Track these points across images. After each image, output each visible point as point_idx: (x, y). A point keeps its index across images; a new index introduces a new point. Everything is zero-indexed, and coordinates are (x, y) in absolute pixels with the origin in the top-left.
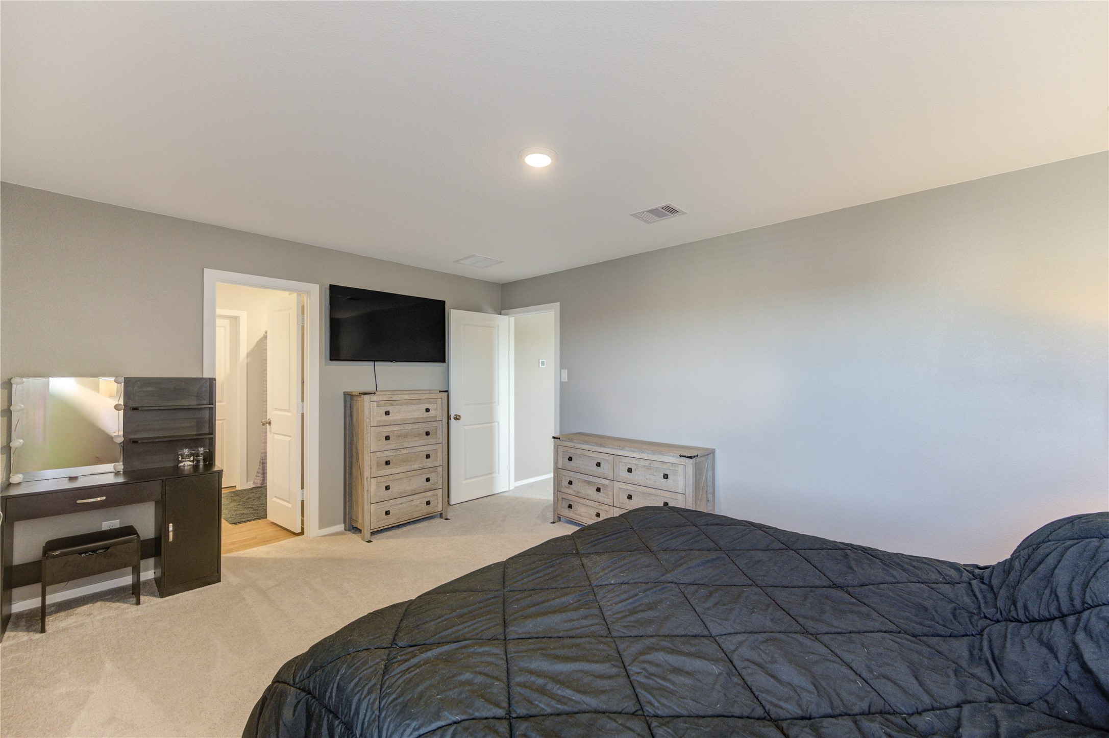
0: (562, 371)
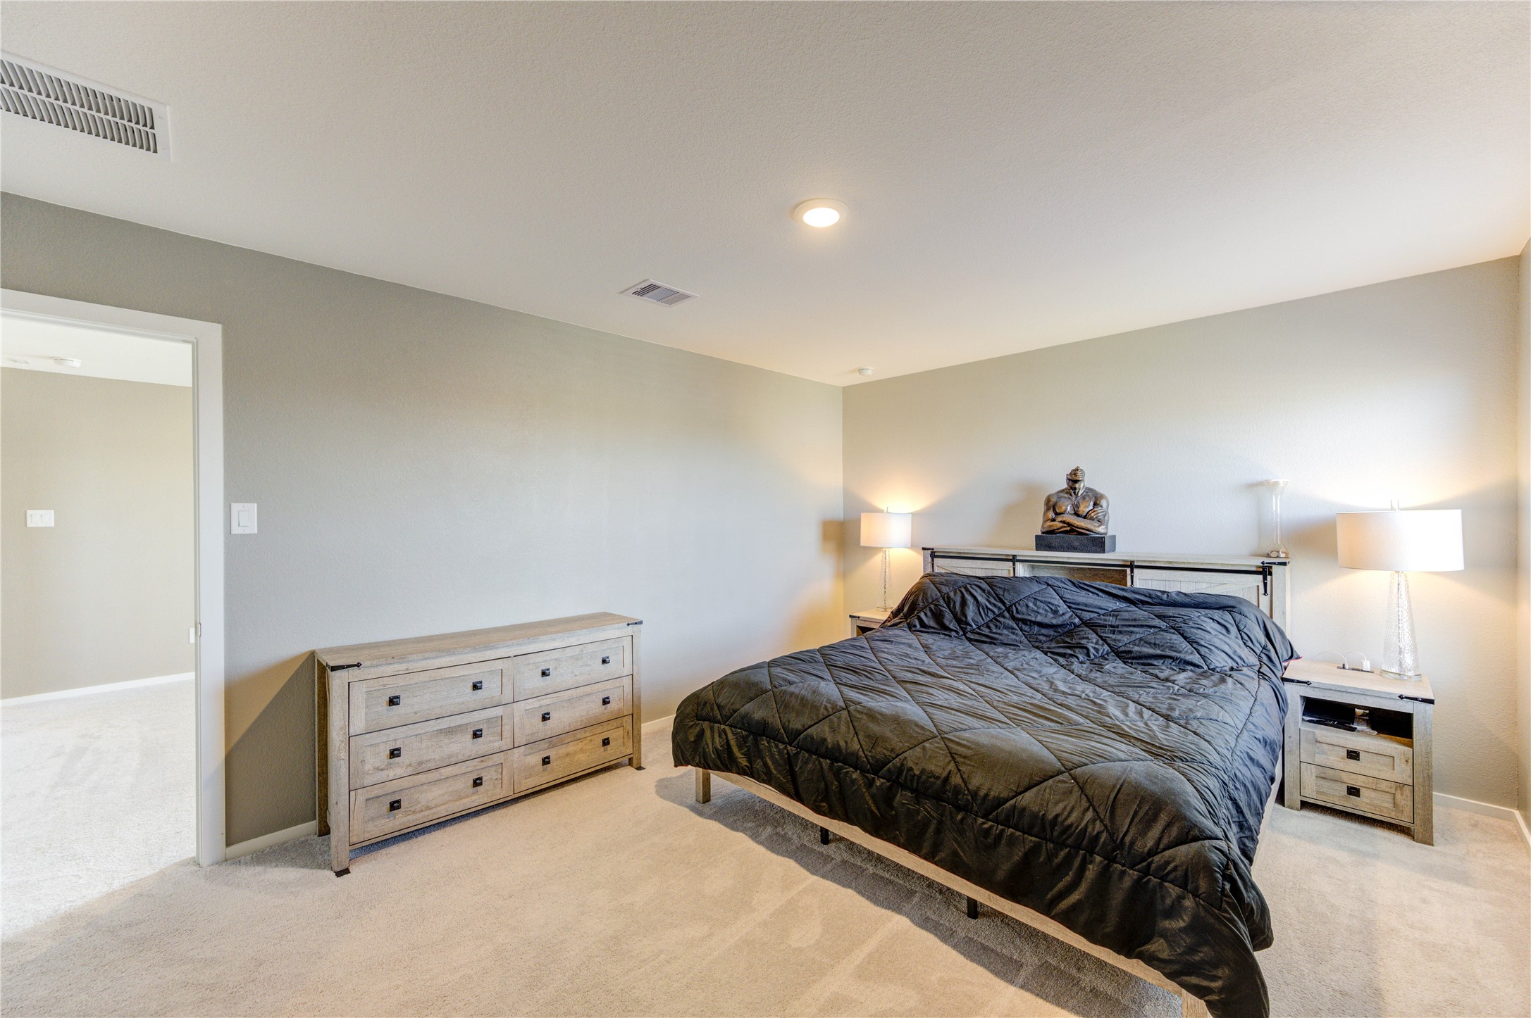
0: (236, 507)
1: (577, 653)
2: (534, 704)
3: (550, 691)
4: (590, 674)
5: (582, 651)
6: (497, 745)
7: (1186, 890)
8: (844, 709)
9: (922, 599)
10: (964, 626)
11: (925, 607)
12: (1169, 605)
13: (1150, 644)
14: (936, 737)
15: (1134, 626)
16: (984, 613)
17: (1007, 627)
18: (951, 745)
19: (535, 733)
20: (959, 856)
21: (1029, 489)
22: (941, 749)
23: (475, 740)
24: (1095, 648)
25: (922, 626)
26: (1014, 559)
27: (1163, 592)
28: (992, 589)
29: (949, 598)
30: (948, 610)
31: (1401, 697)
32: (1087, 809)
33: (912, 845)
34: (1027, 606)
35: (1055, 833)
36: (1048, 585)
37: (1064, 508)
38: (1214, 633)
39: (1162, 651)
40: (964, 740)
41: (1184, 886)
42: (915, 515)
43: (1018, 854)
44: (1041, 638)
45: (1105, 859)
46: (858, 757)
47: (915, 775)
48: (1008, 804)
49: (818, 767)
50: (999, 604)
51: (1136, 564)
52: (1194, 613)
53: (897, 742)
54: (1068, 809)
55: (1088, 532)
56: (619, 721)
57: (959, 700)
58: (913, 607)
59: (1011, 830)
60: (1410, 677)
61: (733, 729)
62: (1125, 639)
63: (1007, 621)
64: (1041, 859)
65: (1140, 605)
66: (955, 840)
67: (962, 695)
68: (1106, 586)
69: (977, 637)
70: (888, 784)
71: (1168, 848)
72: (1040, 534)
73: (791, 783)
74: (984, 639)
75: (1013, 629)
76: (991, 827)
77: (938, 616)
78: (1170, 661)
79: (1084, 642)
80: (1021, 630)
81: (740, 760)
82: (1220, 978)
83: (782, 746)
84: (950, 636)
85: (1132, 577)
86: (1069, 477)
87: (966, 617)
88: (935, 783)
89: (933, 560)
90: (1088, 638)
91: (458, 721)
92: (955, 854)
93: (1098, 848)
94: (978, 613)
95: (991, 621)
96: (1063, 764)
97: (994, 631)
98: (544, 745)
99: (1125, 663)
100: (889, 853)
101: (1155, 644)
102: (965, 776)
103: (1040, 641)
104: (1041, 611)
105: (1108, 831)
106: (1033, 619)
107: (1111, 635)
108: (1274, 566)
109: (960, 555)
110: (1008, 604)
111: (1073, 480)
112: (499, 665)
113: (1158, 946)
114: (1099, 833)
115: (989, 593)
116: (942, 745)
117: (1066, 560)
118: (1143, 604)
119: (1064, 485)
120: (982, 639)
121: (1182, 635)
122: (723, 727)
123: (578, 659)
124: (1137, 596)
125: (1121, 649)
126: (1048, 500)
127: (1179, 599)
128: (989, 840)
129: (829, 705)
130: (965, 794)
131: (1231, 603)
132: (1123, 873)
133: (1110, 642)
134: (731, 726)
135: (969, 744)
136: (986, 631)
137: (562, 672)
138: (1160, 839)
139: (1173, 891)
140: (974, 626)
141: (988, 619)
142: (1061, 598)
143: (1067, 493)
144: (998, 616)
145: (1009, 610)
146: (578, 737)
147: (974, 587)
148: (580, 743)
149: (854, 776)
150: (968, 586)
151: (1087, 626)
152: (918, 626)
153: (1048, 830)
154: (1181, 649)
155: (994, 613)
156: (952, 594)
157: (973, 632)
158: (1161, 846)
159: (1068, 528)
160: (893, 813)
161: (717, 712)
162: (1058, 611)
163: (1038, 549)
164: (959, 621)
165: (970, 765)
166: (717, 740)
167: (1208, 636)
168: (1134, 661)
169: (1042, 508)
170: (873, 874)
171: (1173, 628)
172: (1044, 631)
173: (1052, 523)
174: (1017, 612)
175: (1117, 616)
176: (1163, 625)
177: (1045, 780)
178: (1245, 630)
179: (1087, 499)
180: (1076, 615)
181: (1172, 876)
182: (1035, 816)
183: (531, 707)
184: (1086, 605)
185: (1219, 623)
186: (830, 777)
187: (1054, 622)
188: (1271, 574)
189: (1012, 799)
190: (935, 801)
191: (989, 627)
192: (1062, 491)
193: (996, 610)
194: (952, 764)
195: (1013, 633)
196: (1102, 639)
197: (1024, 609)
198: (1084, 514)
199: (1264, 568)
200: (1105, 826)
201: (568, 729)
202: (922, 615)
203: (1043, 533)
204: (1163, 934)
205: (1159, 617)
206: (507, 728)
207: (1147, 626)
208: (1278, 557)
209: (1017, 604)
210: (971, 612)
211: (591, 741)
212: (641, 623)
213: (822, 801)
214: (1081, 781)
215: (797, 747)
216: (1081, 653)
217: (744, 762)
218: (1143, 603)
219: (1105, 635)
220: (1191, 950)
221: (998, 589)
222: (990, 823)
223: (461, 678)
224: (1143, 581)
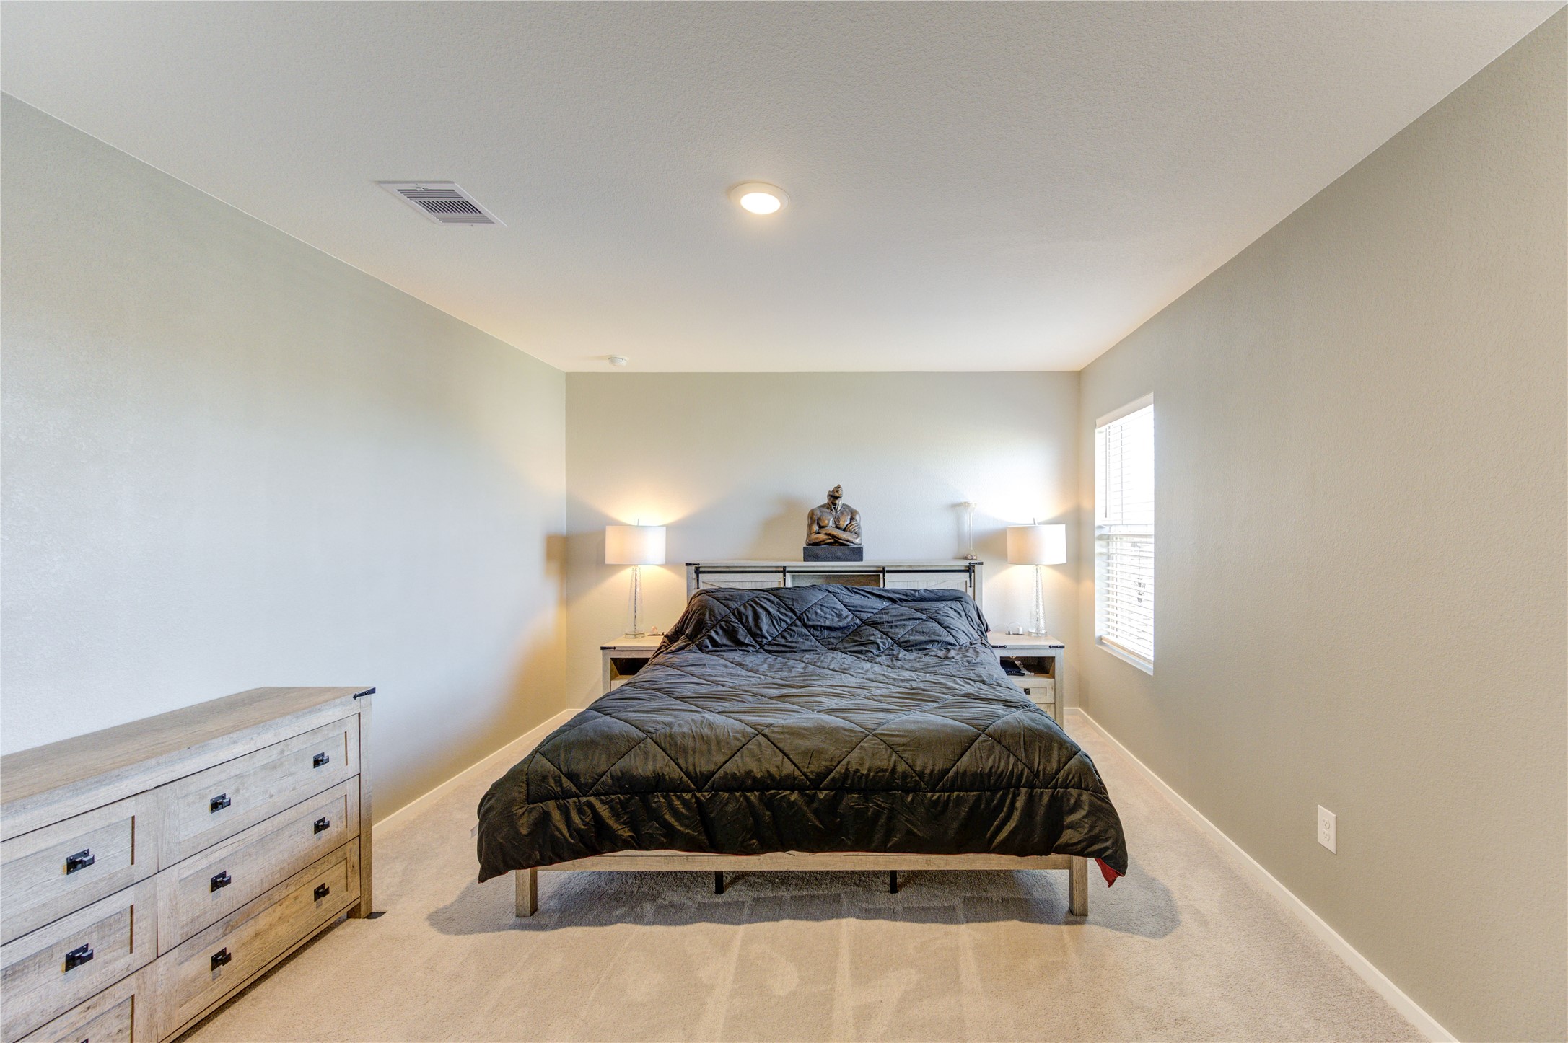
1: (273, 758)
2: (200, 863)
3: (227, 833)
4: (294, 789)
5: (282, 752)
6: (124, 961)
7: (1081, 788)
8: (757, 735)
9: (710, 618)
10: (760, 640)
11: (715, 626)
12: (920, 601)
13: (919, 632)
14: (868, 735)
15: (904, 620)
16: (778, 624)
17: (801, 635)
18: (885, 738)
19: (198, 917)
20: (914, 834)
21: (790, 505)
22: (879, 744)
23: (71, 972)
24: (882, 642)
25: (713, 646)
26: (784, 571)
27: (915, 591)
28: (781, 600)
29: (739, 612)
30: (741, 626)
31: (1050, 647)
32: (1009, 757)
33: (863, 843)
34: (816, 612)
35: (992, 782)
36: (829, 592)
37: (827, 522)
38: (956, 618)
39: (929, 637)
40: (894, 731)
41: (1079, 787)
42: (670, 528)
43: (965, 810)
44: (832, 640)
45: (1029, 788)
46: (795, 778)
47: (863, 775)
48: (951, 774)
49: (745, 803)
50: (791, 614)
51: (886, 569)
52: (940, 605)
53: (832, 750)
54: (997, 760)
55: (848, 543)
56: (340, 853)
57: (844, 702)
58: (700, 626)
59: (956, 793)
60: (1042, 634)
61: (603, 798)
62: (902, 631)
63: (800, 629)
64: (982, 807)
65: (900, 603)
66: (907, 820)
67: (843, 697)
68: (873, 589)
69: (775, 648)
70: (833, 793)
71: (1065, 764)
72: (805, 545)
73: (703, 834)
74: (782, 649)
75: (807, 635)
76: (939, 797)
77: (731, 634)
78: (937, 643)
79: (872, 638)
80: (813, 636)
81: (620, 832)
82: (1110, 837)
83: (687, 796)
84: (748, 651)
85: (884, 580)
86: (831, 494)
87: (761, 630)
88: (883, 776)
89: (698, 576)
90: (873, 635)
91: (33, 945)
92: (909, 832)
93: (1023, 781)
94: (771, 624)
95: (785, 630)
96: (977, 729)
97: (790, 640)
98: (215, 933)
99: (906, 650)
100: (823, 865)
101: (923, 632)
102: (910, 761)
103: (833, 644)
104: (828, 616)
105: (1027, 767)
106: (823, 624)
107: (890, 630)
108: (976, 566)
109: (728, 570)
110: (798, 613)
111: (834, 497)
112: (128, 809)
113: (1068, 836)
114: (1023, 770)
115: (779, 604)
116: (878, 741)
117: (831, 569)
118: (901, 602)
119: (825, 500)
120: (783, 649)
121: (938, 623)
122: (584, 799)
123: (275, 768)
124: (898, 596)
125: (902, 640)
126: (812, 514)
127: (926, 594)
128: (939, 809)
129: (739, 736)
130: (912, 777)
131: (959, 595)
132: (1042, 793)
133: (891, 635)
134: (597, 795)
135: (902, 733)
136: (782, 641)
137: (247, 795)
138: (1059, 761)
139: (1074, 792)
140: (770, 638)
141: (782, 629)
142: (841, 602)
143: (828, 508)
144: (791, 625)
145: (799, 618)
146: (277, 897)
147: (762, 599)
148: (279, 909)
149: (793, 798)
150: (756, 599)
151: (868, 625)
152: (710, 647)
153: (986, 781)
154: (940, 634)
155: (786, 622)
156: (742, 609)
157: (769, 644)
158: (1062, 765)
159: (832, 540)
160: (839, 820)
161: (567, 783)
162: (842, 614)
163: (805, 560)
164: (754, 635)
165: (910, 750)
166: (576, 819)
167: (953, 621)
168: (913, 648)
169: (806, 522)
170: (792, 897)
171: (930, 618)
172: (833, 634)
173: (818, 536)
174: (808, 619)
175: (888, 613)
176: (924, 616)
177: (972, 744)
178: (970, 614)
179: (845, 514)
180: (856, 616)
181: (1072, 783)
182: (974, 775)
183: (192, 872)
184: (862, 607)
185: (955, 610)
186: (761, 808)
187: (841, 624)
188: (974, 571)
189: (953, 767)
190: (884, 793)
191: (784, 637)
192: (823, 506)
193: (788, 620)
194: (894, 755)
195: (807, 640)
196: (885, 634)
197: (814, 616)
198: (844, 527)
199: (969, 567)
200: (1025, 764)
201: (258, 891)
202: (713, 634)
203: (809, 545)
204: (1072, 826)
205: (918, 610)
206: (142, 927)
207: (913, 619)
208: (972, 559)
209: (807, 612)
210: (765, 625)
211: (296, 898)
212: (372, 691)
213: (751, 839)
214: (996, 736)
215: (712, 789)
216: (873, 648)
217: (626, 833)
218: (902, 600)
219: (885, 630)
220: (1092, 827)
221: (787, 600)
222: (937, 794)
223: (40, 855)
224: (893, 583)
